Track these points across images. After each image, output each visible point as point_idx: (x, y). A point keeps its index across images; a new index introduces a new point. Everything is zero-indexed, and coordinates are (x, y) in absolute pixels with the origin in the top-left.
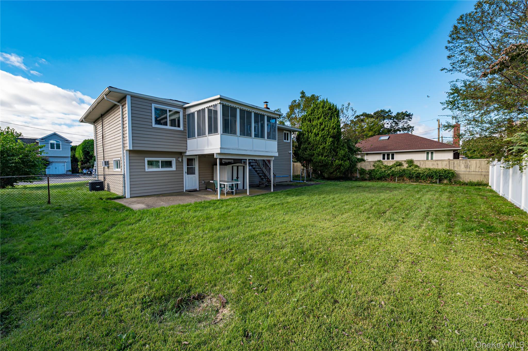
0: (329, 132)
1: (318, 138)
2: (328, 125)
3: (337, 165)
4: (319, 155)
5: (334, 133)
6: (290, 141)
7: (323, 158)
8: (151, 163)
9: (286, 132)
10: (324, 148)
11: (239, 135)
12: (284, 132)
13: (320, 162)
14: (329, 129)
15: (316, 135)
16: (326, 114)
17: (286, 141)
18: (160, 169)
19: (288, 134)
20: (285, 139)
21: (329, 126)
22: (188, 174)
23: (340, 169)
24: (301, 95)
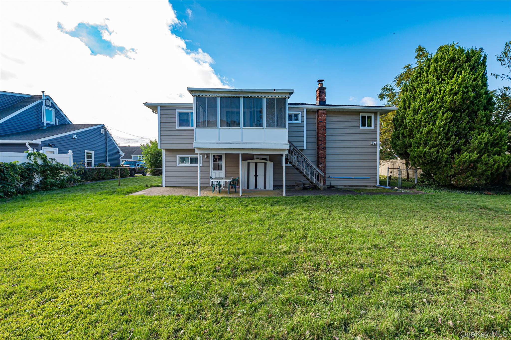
0: (443, 103)
1: (419, 117)
2: (440, 90)
3: (464, 162)
4: (419, 145)
5: (455, 103)
6: (376, 126)
7: (427, 149)
8: (182, 160)
9: (367, 115)
10: (429, 132)
11: (220, 127)
12: (361, 115)
13: (420, 157)
14: (443, 97)
15: (416, 111)
16: (442, 72)
17: (366, 127)
18: (189, 165)
19: (370, 117)
20: (364, 125)
21: (442, 92)
22: (214, 170)
23: (475, 168)
24: (416, 54)
